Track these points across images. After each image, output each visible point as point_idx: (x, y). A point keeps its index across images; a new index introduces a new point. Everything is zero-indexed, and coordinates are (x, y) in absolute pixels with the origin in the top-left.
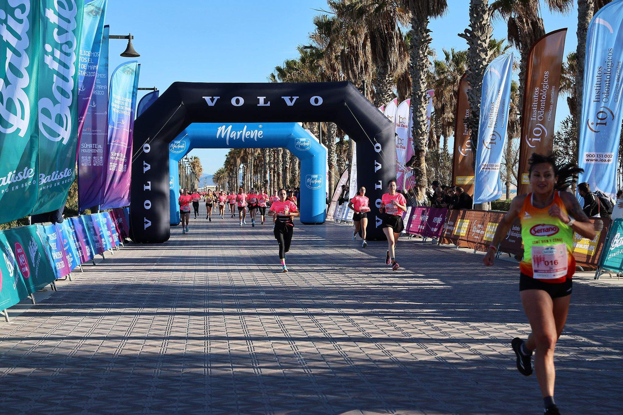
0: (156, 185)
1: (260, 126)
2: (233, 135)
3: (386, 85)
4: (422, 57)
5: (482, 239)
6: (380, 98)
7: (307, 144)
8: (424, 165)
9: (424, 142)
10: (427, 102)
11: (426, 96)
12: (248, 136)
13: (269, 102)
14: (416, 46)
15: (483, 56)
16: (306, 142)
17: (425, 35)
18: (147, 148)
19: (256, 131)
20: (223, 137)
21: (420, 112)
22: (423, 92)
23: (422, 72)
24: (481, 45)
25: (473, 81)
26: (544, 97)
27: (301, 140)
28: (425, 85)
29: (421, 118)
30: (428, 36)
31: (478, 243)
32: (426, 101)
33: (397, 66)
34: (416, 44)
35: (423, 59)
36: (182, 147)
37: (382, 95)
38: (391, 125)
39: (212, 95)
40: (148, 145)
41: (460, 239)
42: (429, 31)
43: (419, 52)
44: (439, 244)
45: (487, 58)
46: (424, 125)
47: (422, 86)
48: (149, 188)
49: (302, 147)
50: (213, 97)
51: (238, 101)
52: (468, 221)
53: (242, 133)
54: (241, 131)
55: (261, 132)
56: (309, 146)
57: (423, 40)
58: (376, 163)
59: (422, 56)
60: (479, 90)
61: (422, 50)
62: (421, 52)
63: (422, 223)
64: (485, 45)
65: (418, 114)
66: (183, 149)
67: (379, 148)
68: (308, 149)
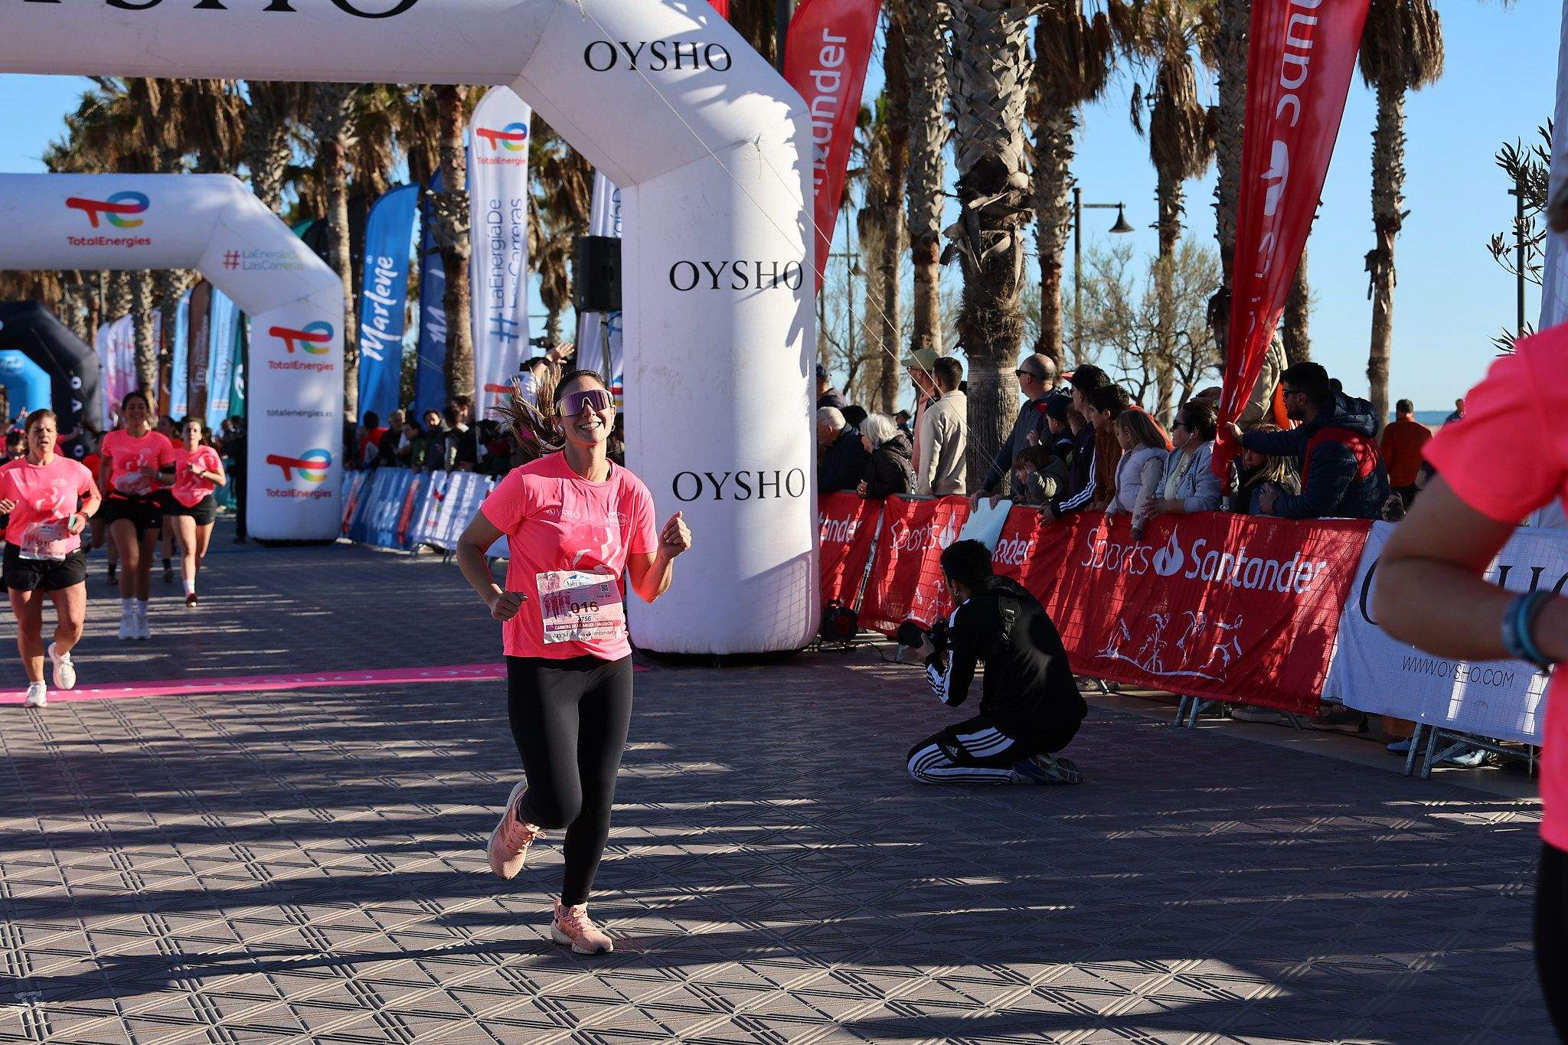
3: (122, 287)
6: (114, 305)
7: (18, 365)
9: (149, 372)
10: (153, 321)
15: (177, 284)
16: (16, 362)
21: (143, 334)
24: (174, 273)
27: (8, 359)
28: (150, 299)
29: (145, 342)
32: (150, 320)
37: (117, 300)
38: (96, 355)
45: (183, 287)
49: (9, 370)
56: (20, 368)
58: (75, 401)
60: (174, 323)
64: (180, 272)
65: (141, 337)
67: (77, 383)
68: (18, 373)
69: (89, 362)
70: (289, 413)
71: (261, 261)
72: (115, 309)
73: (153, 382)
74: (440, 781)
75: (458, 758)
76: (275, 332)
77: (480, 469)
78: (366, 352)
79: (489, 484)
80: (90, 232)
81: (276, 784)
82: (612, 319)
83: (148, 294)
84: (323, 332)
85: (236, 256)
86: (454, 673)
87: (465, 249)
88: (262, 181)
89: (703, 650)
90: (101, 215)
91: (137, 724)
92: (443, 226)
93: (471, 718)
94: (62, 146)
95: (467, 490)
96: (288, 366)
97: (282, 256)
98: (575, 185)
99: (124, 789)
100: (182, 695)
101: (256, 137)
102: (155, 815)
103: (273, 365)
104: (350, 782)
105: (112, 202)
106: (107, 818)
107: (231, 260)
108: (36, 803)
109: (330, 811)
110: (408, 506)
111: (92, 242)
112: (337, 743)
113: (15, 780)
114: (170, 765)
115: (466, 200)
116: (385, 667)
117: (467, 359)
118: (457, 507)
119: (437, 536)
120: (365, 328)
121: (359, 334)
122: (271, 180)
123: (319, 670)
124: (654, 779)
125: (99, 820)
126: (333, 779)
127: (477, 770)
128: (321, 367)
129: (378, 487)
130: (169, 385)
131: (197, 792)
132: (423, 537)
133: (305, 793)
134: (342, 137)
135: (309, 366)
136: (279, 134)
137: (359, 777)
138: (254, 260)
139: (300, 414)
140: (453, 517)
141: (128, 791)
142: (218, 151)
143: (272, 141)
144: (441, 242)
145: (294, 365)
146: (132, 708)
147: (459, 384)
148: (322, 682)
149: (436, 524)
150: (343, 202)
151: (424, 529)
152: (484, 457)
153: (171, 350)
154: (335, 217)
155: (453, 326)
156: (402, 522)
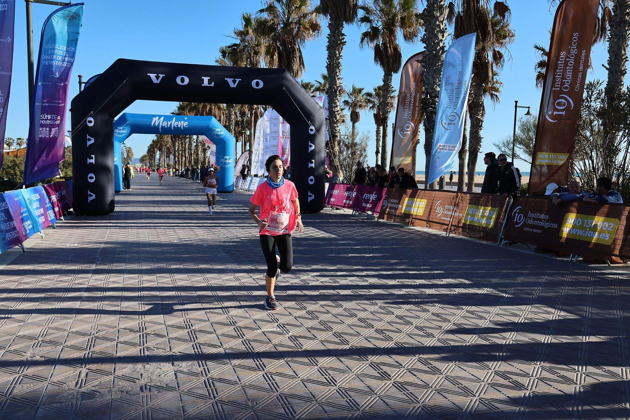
0: (101, 159)
1: (186, 118)
2: (165, 124)
4: (338, 57)
5: (459, 222)
7: (221, 133)
8: (337, 148)
11: (340, 90)
12: (176, 126)
13: (213, 83)
14: (333, 47)
15: (440, 38)
17: (341, 38)
18: (91, 122)
19: (183, 122)
20: (156, 125)
22: (338, 86)
23: (338, 69)
24: (439, 26)
25: (429, 62)
26: (571, 63)
27: (217, 130)
30: (344, 39)
31: (452, 225)
32: (340, 94)
33: (298, 73)
34: (334, 45)
35: (339, 59)
36: (124, 132)
38: (323, 110)
39: (157, 73)
40: (91, 119)
41: (413, 218)
42: (343, 35)
43: (336, 52)
44: (378, 220)
47: (337, 81)
48: (93, 161)
49: (218, 135)
50: (158, 75)
52: (426, 201)
53: (171, 123)
54: (171, 122)
55: (186, 123)
56: (223, 135)
57: (339, 42)
58: (310, 144)
59: (338, 55)
61: (338, 50)
62: (337, 52)
63: (348, 198)
64: (442, 27)
65: (334, 105)
66: (125, 133)
68: (222, 137)
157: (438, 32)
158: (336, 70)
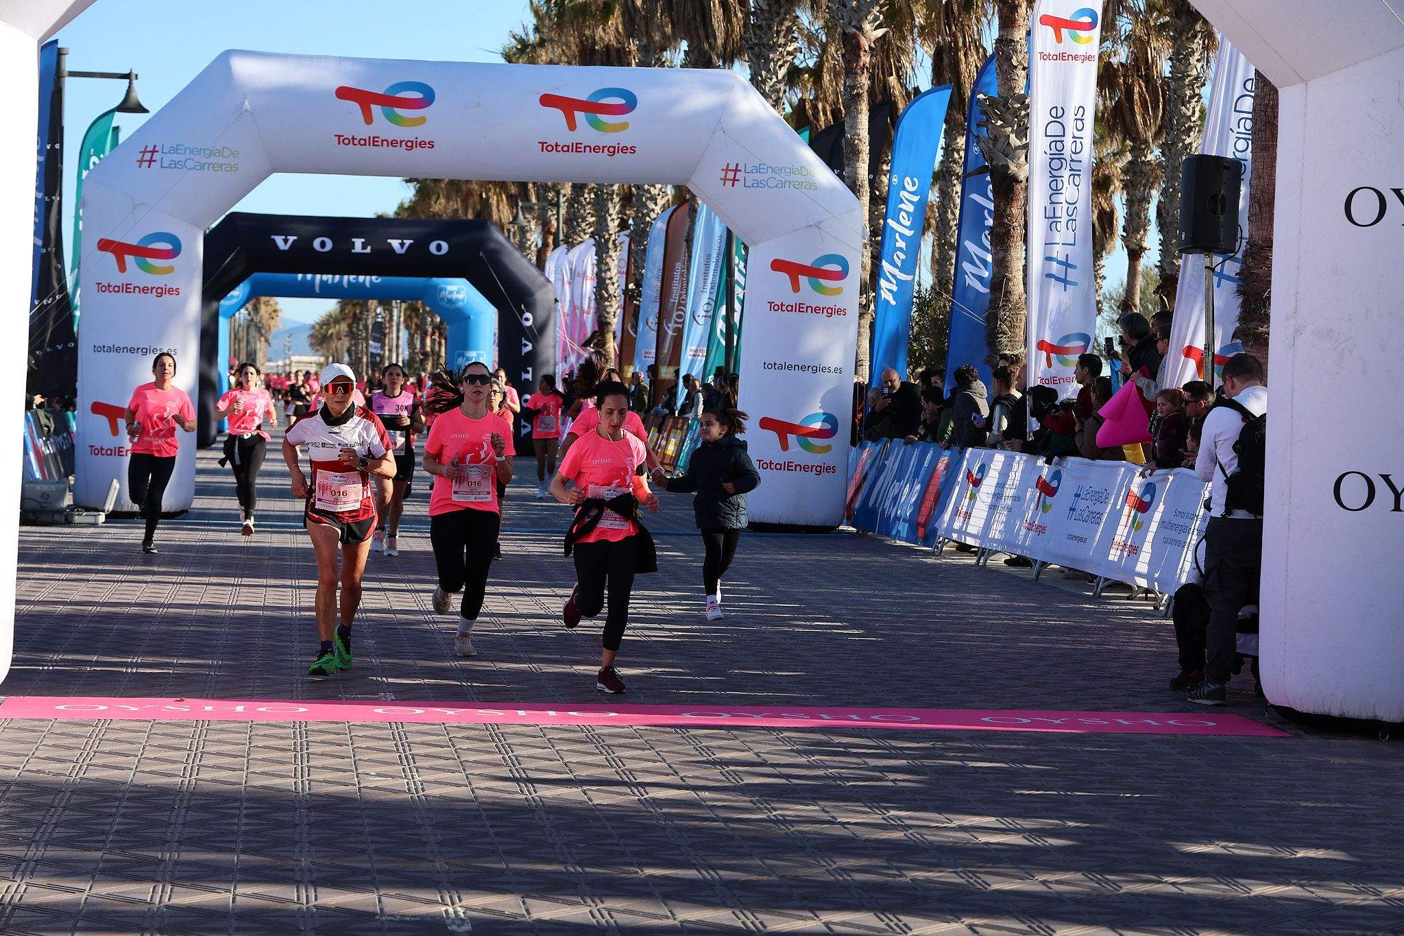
2: (327, 279)
3: (584, 206)
6: (573, 228)
7: (460, 296)
8: (612, 346)
9: (611, 310)
10: (619, 249)
13: (369, 248)
15: (651, 205)
20: (308, 280)
21: (607, 264)
24: (648, 191)
25: (637, 239)
27: (449, 288)
28: (617, 222)
29: (608, 273)
32: (616, 247)
37: (578, 223)
38: (550, 286)
39: (286, 233)
45: (658, 209)
46: (613, 284)
49: (450, 301)
50: (286, 237)
51: (323, 244)
53: (342, 277)
56: (463, 300)
58: (524, 341)
60: (644, 251)
64: (653, 191)
65: (604, 268)
66: (238, 297)
67: (528, 320)
68: (460, 304)
69: (542, 297)
70: (789, 367)
71: (765, 177)
72: (575, 233)
73: (615, 322)
74: (1044, 883)
75: (1060, 849)
76: (778, 265)
77: (1031, 449)
78: (885, 295)
79: (1042, 468)
80: (567, 138)
81: (820, 870)
82: (1224, 261)
83: (614, 216)
84: (836, 268)
85: (736, 170)
86: (1025, 721)
87: (1019, 169)
88: (764, 82)
89: (1365, 713)
90: (579, 116)
91: (630, 765)
92: (996, 139)
93: (1061, 788)
94: (524, 37)
95: (1012, 474)
96: (792, 308)
97: (791, 171)
98: (1136, 97)
99: (627, 860)
100: (681, 726)
101: (760, 27)
102: (670, 903)
103: (773, 306)
104: (920, 875)
105: (593, 100)
106: (609, 904)
107: (731, 175)
108: (518, 873)
109: (906, 919)
110: (932, 490)
111: (567, 149)
112: (893, 813)
113: (486, 835)
114: (679, 829)
115: (1028, 107)
116: (933, 706)
117: (1016, 308)
118: (998, 496)
119: (971, 530)
120: (884, 263)
121: (876, 272)
122: (775, 79)
123: (847, 704)
124: (1345, 907)
125: (601, 906)
126: (898, 869)
127: (1089, 870)
128: (832, 312)
129: (892, 464)
130: (635, 327)
131: (721, 873)
132: (950, 529)
133: (863, 886)
134: (867, 26)
135: (816, 310)
136: (787, 24)
137: (929, 866)
138: (759, 177)
139: (803, 368)
140: (993, 508)
141: (631, 864)
142: (710, 44)
143: (778, 32)
144: (992, 159)
145: (799, 308)
146: (622, 741)
147: (1004, 340)
148: (855, 721)
149: (968, 515)
150: (864, 107)
151: (952, 520)
152: (1035, 433)
153: (638, 285)
154: (854, 126)
155: (1002, 264)
156: (925, 511)
157: (647, 199)
158: (607, 205)
